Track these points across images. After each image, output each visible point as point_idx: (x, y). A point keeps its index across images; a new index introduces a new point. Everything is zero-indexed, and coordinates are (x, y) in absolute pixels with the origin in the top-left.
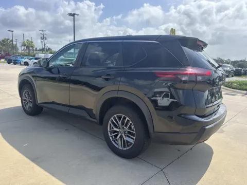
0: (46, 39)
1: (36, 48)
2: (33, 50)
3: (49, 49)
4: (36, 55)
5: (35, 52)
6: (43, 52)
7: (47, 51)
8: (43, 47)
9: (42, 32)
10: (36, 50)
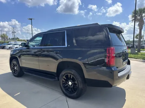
0: (15, 33)
1: (9, 38)
2: (8, 39)
3: (17, 38)
4: (9, 42)
5: (9, 40)
6: (14, 40)
7: (16, 39)
8: (14, 37)
9: (13, 29)
10: (9, 39)
